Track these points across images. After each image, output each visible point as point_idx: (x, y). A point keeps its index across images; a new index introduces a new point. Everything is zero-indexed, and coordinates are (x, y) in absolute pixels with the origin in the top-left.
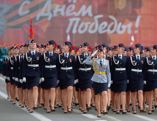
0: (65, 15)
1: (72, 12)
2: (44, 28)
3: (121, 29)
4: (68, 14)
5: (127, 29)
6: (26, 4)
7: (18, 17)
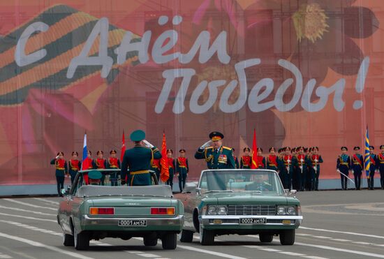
0: (151, 59)
1: (171, 52)
2: (91, 101)
3: (314, 98)
4: (159, 59)
5: (331, 97)
6: (35, 33)
7: (14, 69)
